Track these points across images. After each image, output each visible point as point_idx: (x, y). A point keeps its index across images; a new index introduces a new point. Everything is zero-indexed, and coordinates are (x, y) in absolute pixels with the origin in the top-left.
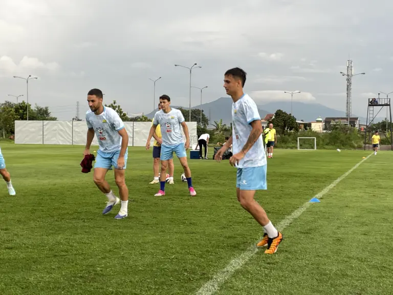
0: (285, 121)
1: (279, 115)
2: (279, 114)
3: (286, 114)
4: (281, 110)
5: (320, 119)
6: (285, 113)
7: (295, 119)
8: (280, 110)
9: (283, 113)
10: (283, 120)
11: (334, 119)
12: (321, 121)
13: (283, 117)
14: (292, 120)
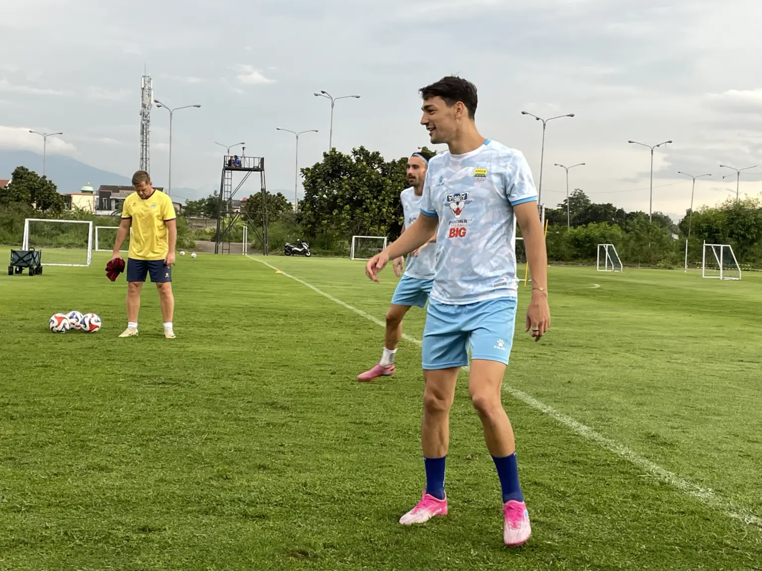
0: (33, 191)
1: (21, 178)
2: (20, 174)
3: (35, 176)
4: (26, 167)
5: (90, 189)
6: (33, 174)
7: (55, 187)
8: (22, 168)
9: (29, 174)
10: (31, 189)
11: (116, 189)
12: (92, 192)
13: (31, 183)
14: (49, 188)
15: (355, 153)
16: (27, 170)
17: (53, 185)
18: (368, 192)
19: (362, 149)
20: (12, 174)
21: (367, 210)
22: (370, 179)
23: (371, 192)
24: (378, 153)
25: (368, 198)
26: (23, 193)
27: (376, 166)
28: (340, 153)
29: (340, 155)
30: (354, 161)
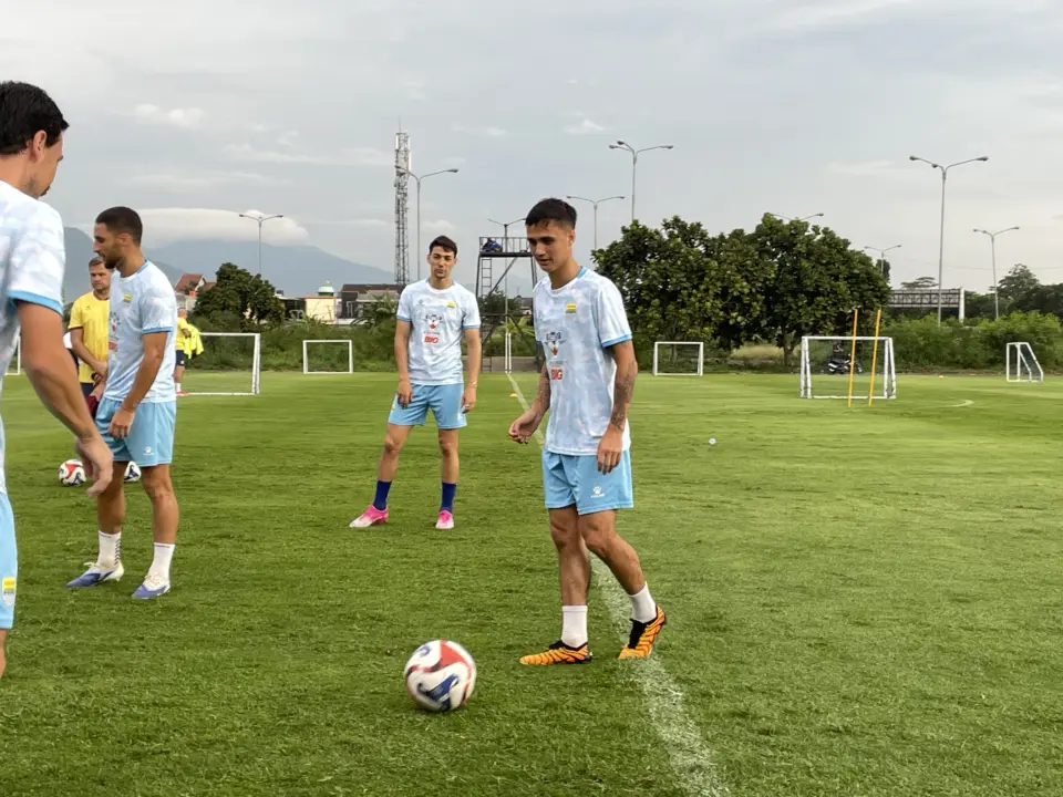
0: (244, 295)
1: (228, 278)
2: (227, 274)
3: (247, 275)
4: (234, 263)
5: (329, 289)
6: (243, 272)
7: (273, 289)
8: (229, 265)
9: (239, 272)
10: (241, 292)
11: (363, 289)
12: (332, 294)
13: (241, 284)
14: (265, 291)
15: (667, 226)
16: (236, 267)
17: (269, 286)
18: (684, 280)
19: (676, 220)
20: (217, 273)
21: (683, 305)
22: (686, 261)
23: (689, 279)
24: (699, 225)
25: (685, 288)
26: (230, 299)
27: (697, 242)
28: (644, 227)
29: (645, 229)
30: (666, 237)
